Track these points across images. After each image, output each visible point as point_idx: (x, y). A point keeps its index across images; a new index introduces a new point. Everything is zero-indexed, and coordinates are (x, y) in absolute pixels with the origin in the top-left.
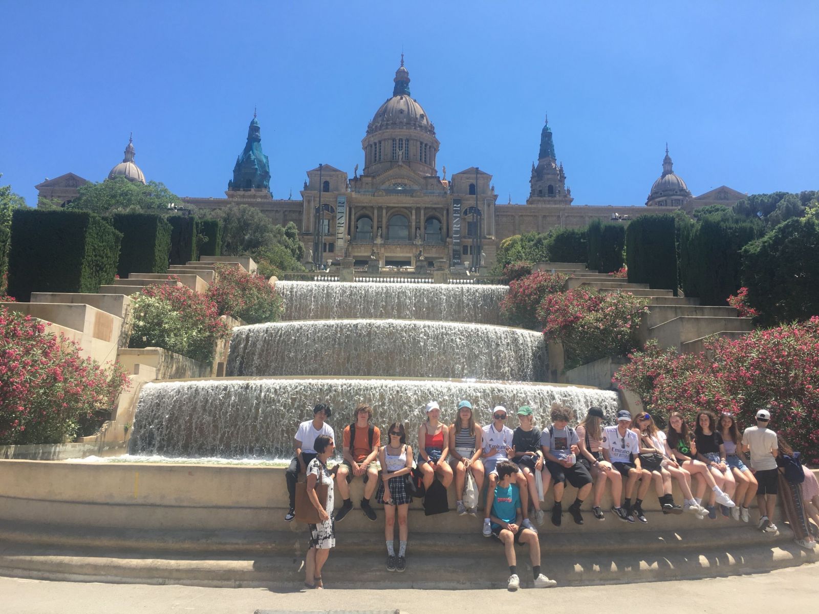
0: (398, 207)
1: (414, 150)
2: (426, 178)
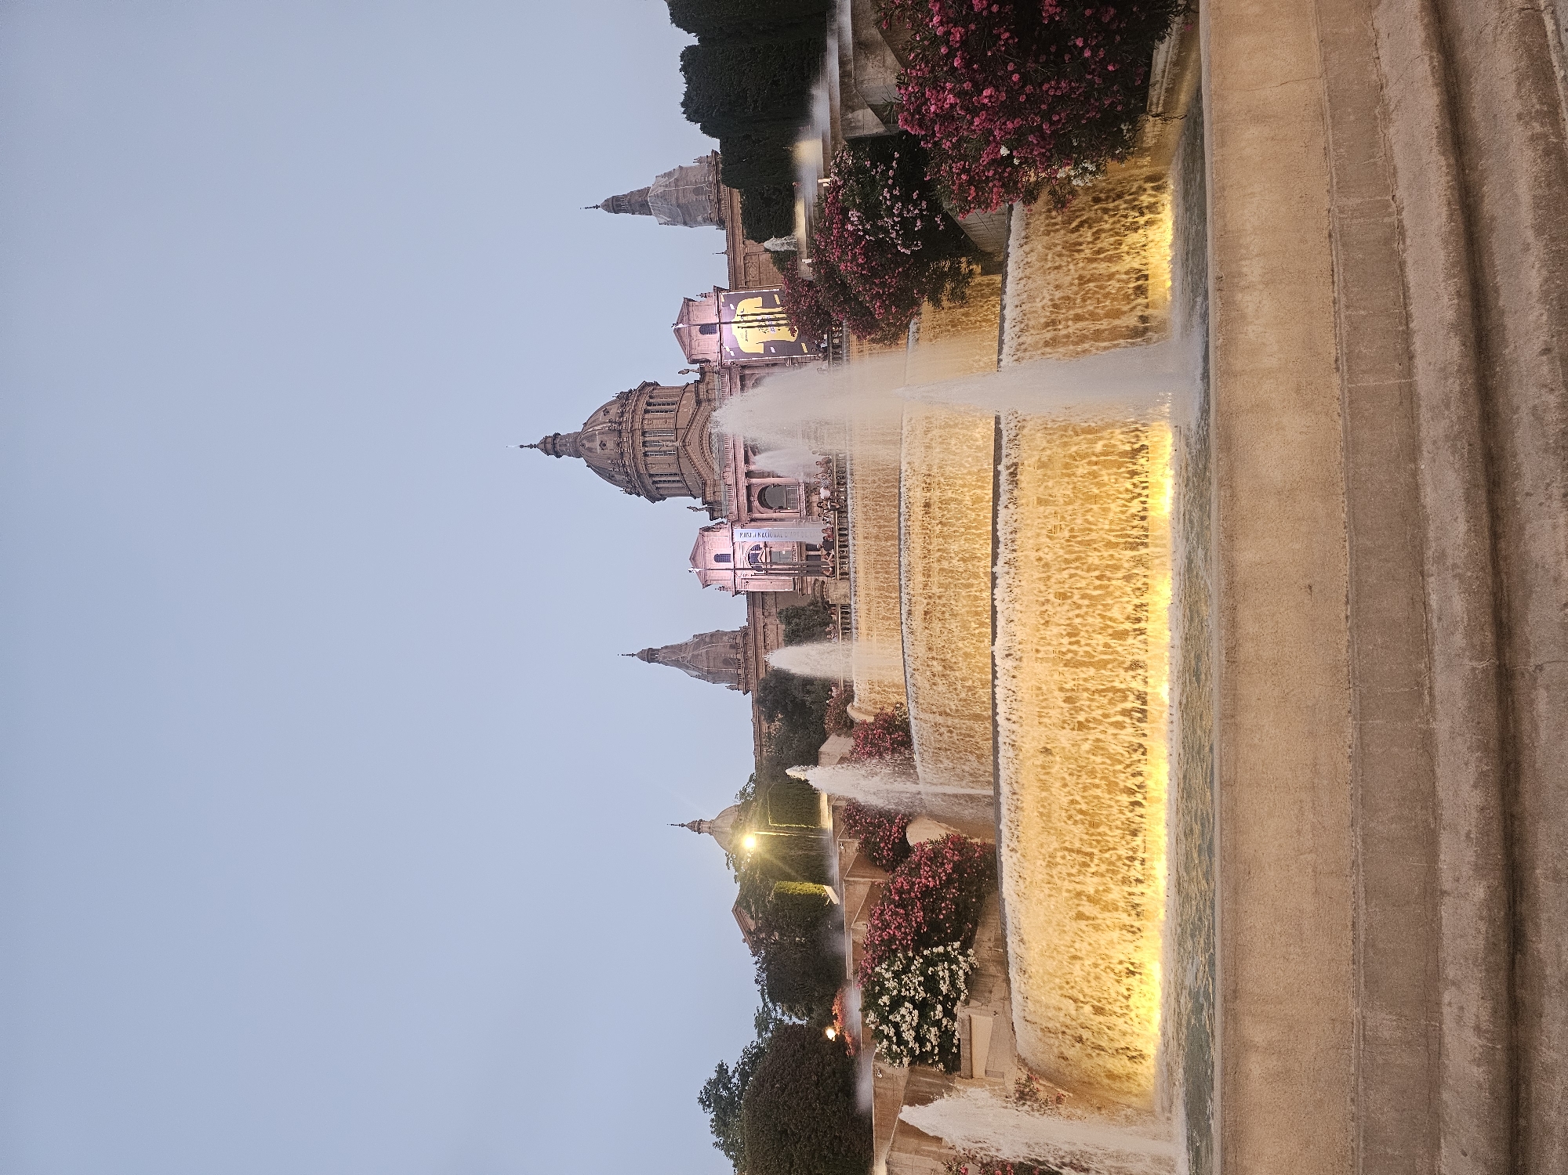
1: (657, 421)
2: (699, 402)
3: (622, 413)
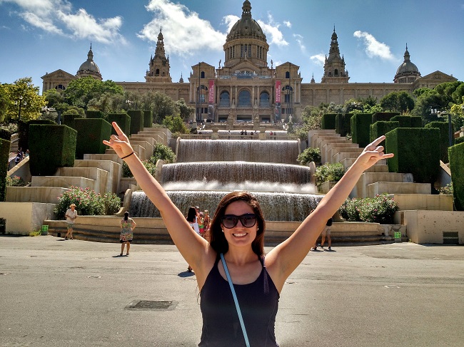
0: (244, 86)
1: (254, 50)
2: (260, 68)
3: (258, 36)
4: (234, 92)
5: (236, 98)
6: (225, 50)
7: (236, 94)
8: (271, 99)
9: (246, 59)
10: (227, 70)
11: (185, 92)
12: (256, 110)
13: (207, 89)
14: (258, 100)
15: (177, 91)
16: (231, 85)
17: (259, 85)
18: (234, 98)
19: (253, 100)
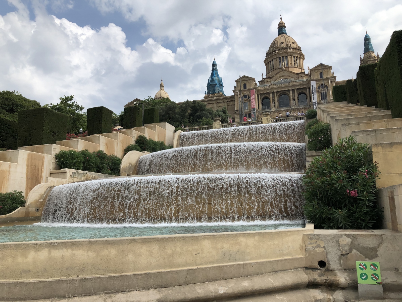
0: (282, 91)
2: (298, 74)
3: (293, 49)
4: (273, 97)
5: (276, 101)
6: (266, 65)
7: (276, 99)
8: (308, 99)
9: (284, 68)
10: (268, 80)
11: (232, 103)
12: (294, 110)
13: (249, 97)
14: (297, 101)
15: (226, 103)
16: (270, 91)
17: (295, 88)
18: (274, 102)
19: (292, 101)
